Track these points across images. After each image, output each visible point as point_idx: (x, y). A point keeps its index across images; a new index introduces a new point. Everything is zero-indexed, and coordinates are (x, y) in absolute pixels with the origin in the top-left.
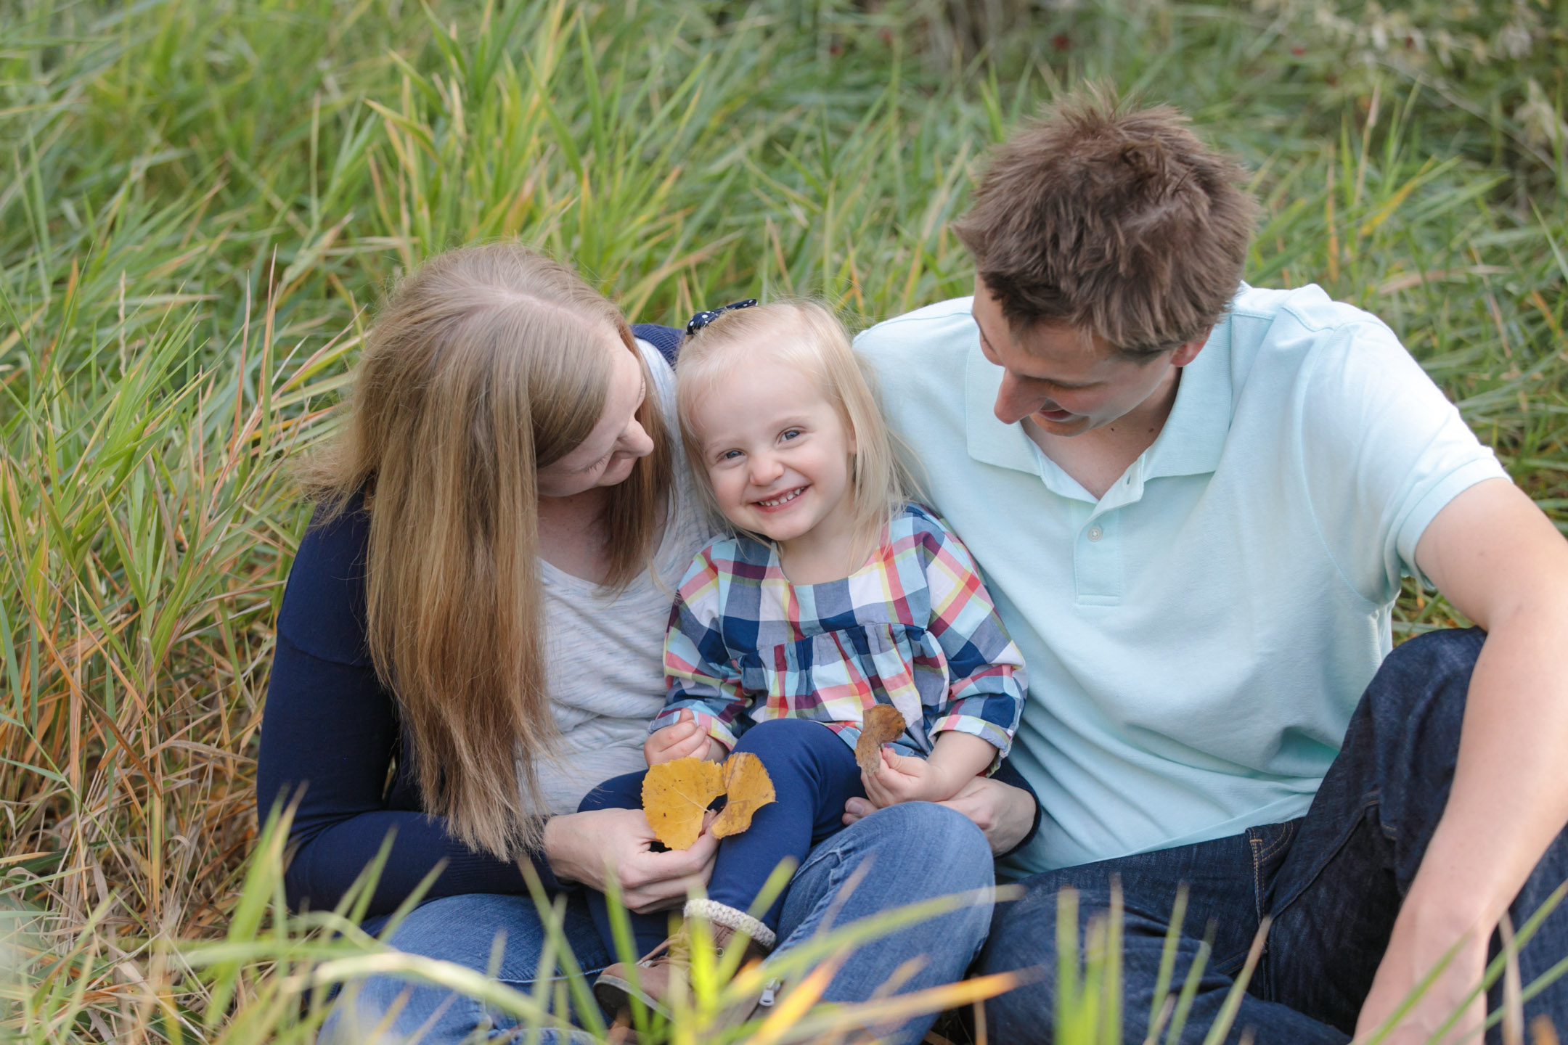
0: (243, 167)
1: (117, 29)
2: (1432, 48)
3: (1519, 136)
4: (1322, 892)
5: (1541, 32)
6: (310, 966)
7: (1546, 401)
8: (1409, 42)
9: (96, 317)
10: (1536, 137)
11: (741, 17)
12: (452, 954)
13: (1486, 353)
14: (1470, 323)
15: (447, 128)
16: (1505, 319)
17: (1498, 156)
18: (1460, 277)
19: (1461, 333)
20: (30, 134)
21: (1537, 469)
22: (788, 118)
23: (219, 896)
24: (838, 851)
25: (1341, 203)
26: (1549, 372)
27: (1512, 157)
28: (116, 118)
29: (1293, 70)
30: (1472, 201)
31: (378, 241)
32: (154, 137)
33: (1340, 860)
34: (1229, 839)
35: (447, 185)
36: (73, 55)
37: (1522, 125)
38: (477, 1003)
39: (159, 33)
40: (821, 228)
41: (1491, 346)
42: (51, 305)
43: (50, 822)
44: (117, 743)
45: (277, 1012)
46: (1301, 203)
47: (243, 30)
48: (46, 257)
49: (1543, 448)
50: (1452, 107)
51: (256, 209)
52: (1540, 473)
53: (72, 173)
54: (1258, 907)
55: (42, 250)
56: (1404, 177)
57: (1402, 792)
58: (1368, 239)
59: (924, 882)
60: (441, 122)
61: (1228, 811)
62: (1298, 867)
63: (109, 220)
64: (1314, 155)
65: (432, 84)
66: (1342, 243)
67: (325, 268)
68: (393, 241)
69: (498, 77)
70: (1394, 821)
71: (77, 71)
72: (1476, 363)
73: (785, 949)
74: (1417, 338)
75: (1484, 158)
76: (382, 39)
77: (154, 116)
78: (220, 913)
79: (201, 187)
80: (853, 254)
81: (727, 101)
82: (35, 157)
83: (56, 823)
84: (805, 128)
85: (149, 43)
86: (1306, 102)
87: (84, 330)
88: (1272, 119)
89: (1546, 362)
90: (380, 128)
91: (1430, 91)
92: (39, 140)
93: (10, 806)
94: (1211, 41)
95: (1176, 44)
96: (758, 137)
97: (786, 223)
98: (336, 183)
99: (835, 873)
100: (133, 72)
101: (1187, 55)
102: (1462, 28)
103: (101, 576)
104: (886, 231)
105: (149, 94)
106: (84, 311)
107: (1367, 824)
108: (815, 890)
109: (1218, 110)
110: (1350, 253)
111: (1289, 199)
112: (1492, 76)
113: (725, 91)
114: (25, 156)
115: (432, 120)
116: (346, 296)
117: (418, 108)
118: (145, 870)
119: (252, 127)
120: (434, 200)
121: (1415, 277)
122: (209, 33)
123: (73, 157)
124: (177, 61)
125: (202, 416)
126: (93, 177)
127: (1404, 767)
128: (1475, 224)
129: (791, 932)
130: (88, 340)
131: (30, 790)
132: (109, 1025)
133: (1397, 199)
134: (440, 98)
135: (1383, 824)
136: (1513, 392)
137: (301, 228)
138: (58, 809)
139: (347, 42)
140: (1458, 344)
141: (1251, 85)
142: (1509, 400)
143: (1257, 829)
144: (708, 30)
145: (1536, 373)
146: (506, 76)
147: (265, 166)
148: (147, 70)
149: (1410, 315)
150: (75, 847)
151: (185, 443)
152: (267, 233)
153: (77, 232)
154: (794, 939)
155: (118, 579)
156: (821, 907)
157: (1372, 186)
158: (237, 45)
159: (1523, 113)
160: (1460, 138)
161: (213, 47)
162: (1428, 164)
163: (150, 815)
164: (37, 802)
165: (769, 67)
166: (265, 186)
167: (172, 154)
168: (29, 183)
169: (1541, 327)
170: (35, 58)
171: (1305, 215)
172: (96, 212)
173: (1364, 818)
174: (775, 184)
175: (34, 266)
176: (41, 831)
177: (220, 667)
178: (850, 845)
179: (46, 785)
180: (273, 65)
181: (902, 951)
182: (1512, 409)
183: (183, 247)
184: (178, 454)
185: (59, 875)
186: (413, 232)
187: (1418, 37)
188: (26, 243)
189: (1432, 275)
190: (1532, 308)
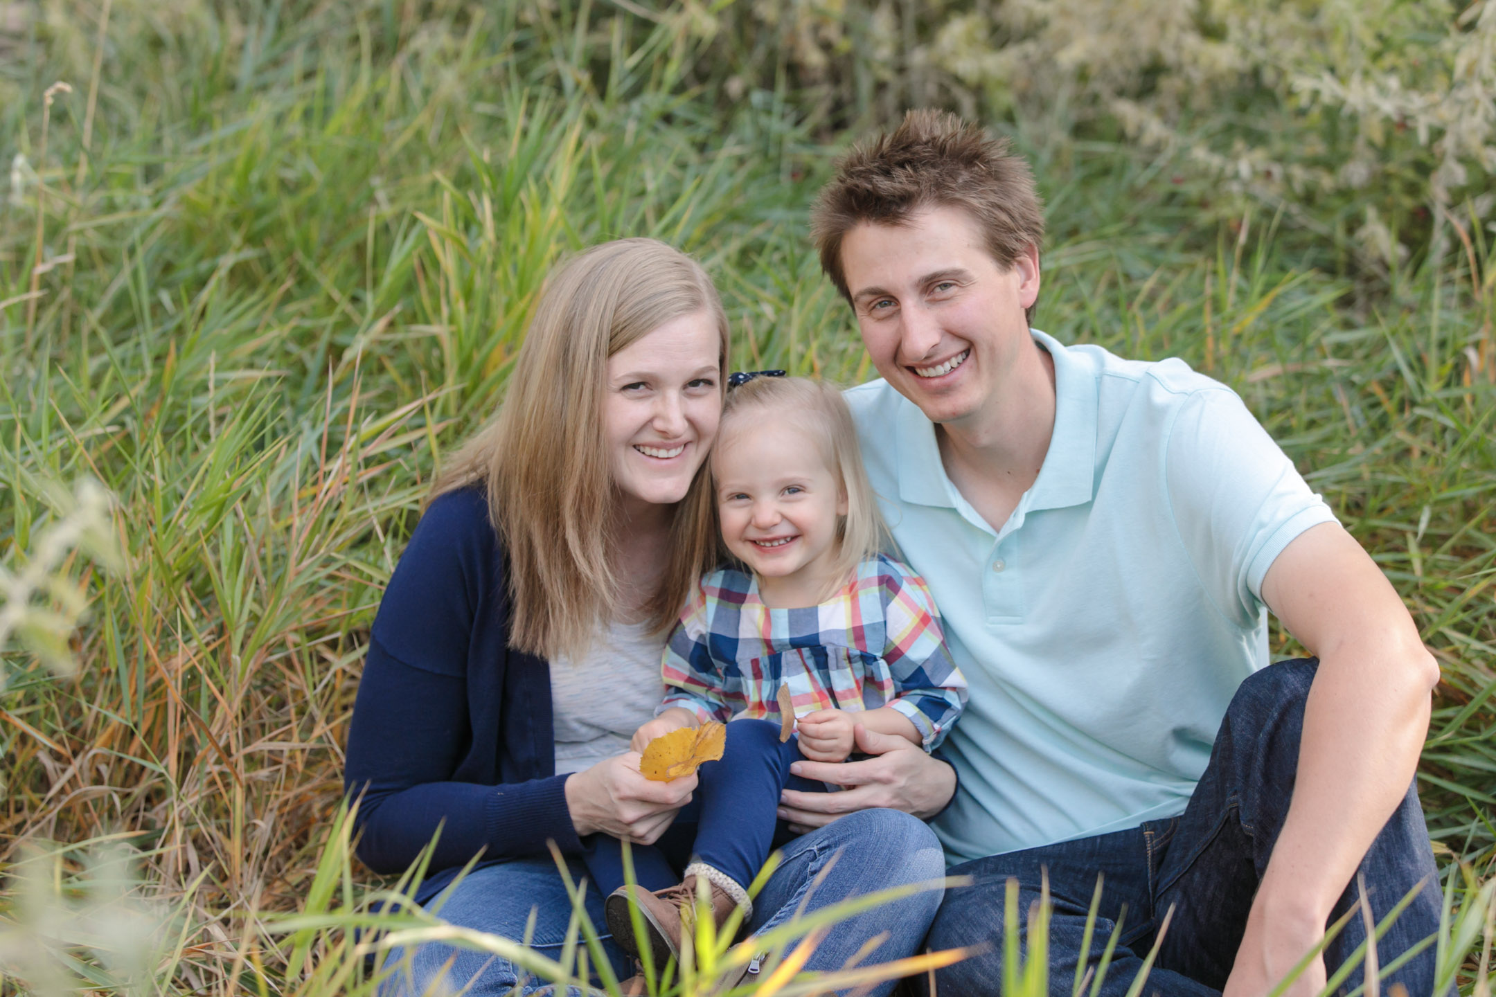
0: (309, 265)
1: (206, 150)
2: (1288, 179)
3: (1359, 251)
4: (1197, 876)
5: (1378, 167)
6: (372, 935)
7: (1384, 472)
8: (1268, 174)
9: (191, 387)
10: (1373, 254)
11: (720, 147)
12: (484, 923)
13: (1335, 432)
14: (1320, 407)
15: (480, 234)
16: (1351, 404)
17: (1342, 269)
18: (1313, 369)
19: (1314, 415)
20: (136, 234)
21: (1377, 527)
22: (758, 232)
23: (288, 870)
24: (815, 848)
25: (1217, 307)
26: (1387, 448)
27: (1352, 269)
28: (204, 223)
29: (1171, 197)
30: (1323, 307)
31: (420, 329)
32: (236, 239)
33: (1211, 850)
34: (1127, 832)
35: (479, 283)
36: (170, 169)
37: (1361, 244)
38: (505, 964)
39: (241, 154)
40: (788, 322)
41: (1341, 426)
42: (152, 377)
43: (148, 806)
44: (210, 744)
45: (346, 972)
46: (1185, 306)
47: (310, 151)
48: (148, 337)
49: (1382, 510)
50: (1303, 228)
51: (318, 300)
52: (1379, 531)
53: (168, 267)
54: (1150, 888)
55: (145, 331)
56: (1269, 286)
57: (1257, 796)
58: (1238, 337)
59: (887, 876)
60: (474, 230)
61: (1125, 810)
62: (1177, 855)
63: (199, 307)
64: (1192, 267)
65: (467, 197)
66: (1217, 339)
67: (378, 351)
68: (434, 329)
69: (523, 195)
70: (1251, 821)
71: (175, 183)
72: (1326, 440)
73: (770, 927)
74: (1278, 420)
75: (1330, 270)
76: (424, 160)
77: (237, 223)
78: (289, 884)
79: (275, 282)
80: (815, 345)
81: (709, 216)
82: (140, 252)
83: (153, 807)
84: (773, 240)
85: (232, 162)
86: (1185, 223)
87: (180, 400)
88: (1157, 236)
89: (1385, 440)
90: (424, 237)
91: (1287, 215)
92: (143, 238)
93: (116, 792)
94: (1106, 172)
95: (1077, 174)
96: (734, 246)
97: (758, 317)
98: (388, 279)
99: (812, 866)
100: (219, 185)
101: (1086, 182)
102: (1312, 163)
103: (192, 602)
104: (842, 326)
105: (232, 203)
106: (178, 383)
107: (1232, 822)
108: (794, 880)
109: (1112, 230)
110: (1224, 348)
111: (1172, 305)
112: (1336, 202)
113: (707, 209)
114: (132, 251)
115: (467, 228)
116: (393, 373)
117: (456, 219)
118: (228, 848)
119: (317, 231)
120: (468, 294)
121: (1275, 369)
122: (281, 154)
123: (169, 255)
124: (255, 177)
125: (278, 472)
126: (186, 270)
127: (1257, 776)
128: (1325, 325)
129: (774, 913)
130: (183, 407)
131: (132, 779)
132: (198, 975)
133: (1262, 306)
134: (473, 209)
135: (1242, 822)
136: (1357, 465)
137: (356, 317)
138: (155, 796)
139: (395, 163)
140: (1312, 424)
141: (1139, 208)
142: (1354, 471)
143: (1150, 823)
144: (693, 157)
145: (1377, 448)
146: (530, 193)
147: (327, 264)
148: (231, 183)
149: (1271, 399)
150: (173, 827)
151: (263, 493)
152: (330, 320)
153: (172, 317)
154: (777, 918)
155: (206, 605)
156: (801, 893)
157: (1241, 293)
158: (304, 164)
159: (1362, 233)
160: (1310, 254)
161: (286, 165)
162: (1288, 276)
163: (232, 801)
164: (139, 790)
165: (743, 188)
166: (327, 280)
167: (250, 253)
168: (135, 274)
169: (1379, 411)
170: (138, 173)
171: (1186, 316)
172: (190, 301)
173: (1229, 817)
174: (749, 286)
175: (138, 345)
176: (142, 813)
177: (291, 681)
178: (825, 843)
179: (146, 775)
180: (333, 181)
181: (867, 932)
182: (1357, 478)
183: (259, 331)
184: (257, 502)
185: (157, 850)
186: (452, 320)
187: (1277, 170)
188: (132, 323)
189: (1292, 367)
190: (1371, 395)
